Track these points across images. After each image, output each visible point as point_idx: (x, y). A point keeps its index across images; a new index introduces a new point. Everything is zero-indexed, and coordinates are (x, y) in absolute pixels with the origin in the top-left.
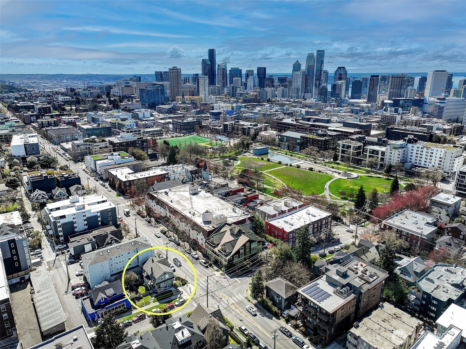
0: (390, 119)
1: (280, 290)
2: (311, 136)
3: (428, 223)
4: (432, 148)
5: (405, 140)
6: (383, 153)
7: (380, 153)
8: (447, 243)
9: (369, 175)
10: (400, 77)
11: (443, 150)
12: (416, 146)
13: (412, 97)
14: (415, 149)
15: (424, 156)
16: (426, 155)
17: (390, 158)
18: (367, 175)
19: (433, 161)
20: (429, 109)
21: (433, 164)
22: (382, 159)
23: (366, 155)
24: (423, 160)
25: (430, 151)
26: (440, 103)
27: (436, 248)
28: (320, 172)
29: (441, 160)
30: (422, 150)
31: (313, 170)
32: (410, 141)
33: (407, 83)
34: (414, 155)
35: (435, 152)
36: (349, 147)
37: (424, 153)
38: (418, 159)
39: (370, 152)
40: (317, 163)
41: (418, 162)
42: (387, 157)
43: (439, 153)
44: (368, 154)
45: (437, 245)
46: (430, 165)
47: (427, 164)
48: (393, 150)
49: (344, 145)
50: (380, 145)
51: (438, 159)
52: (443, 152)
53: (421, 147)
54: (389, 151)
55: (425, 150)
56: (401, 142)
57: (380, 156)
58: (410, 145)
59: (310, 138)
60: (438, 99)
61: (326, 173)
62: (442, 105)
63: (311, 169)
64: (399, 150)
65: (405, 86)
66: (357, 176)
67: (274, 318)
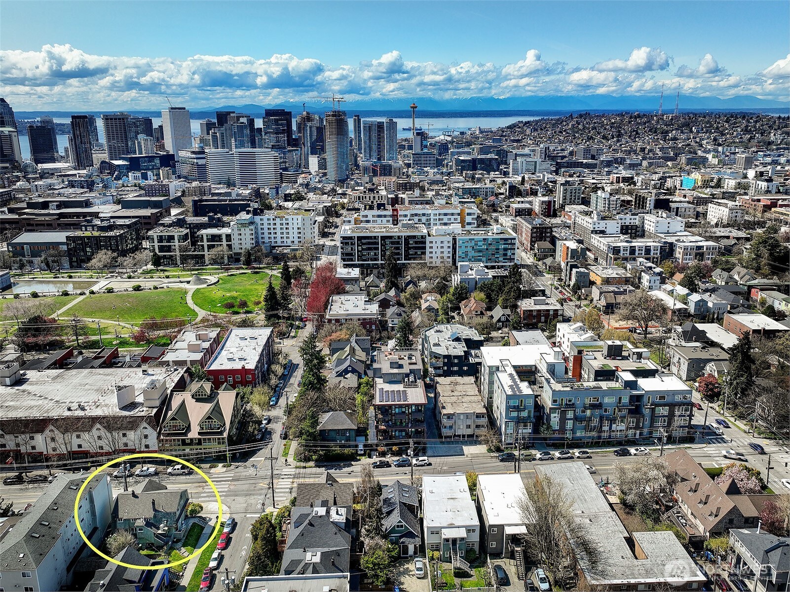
0: (159, 190)
1: (343, 424)
2: (88, 234)
3: (365, 301)
4: (287, 217)
5: (248, 212)
6: (228, 237)
7: (224, 237)
8: (397, 314)
9: (230, 274)
10: (120, 119)
11: (300, 217)
12: (265, 217)
13: (150, 152)
14: (265, 222)
15: (278, 231)
16: (281, 228)
17: (240, 242)
18: (226, 274)
19: (291, 235)
20: (184, 169)
21: (291, 239)
22: (230, 246)
23: (203, 246)
24: (279, 235)
25: (284, 222)
26: (197, 158)
27: (390, 325)
28: (156, 288)
29: (299, 231)
30: (274, 222)
31: (142, 290)
32: (256, 212)
33: (133, 129)
34: (266, 231)
35: (290, 222)
36: (171, 238)
37: (278, 226)
38: (272, 236)
39: (208, 240)
40: (133, 278)
41: (273, 240)
42: (235, 242)
43: (295, 222)
44: (205, 243)
45: (389, 321)
46: (289, 241)
47: (285, 240)
48: (243, 229)
49: (161, 236)
50: (216, 226)
51: (296, 231)
52: (300, 219)
53: (272, 217)
54: (236, 232)
55: (278, 221)
56: (243, 216)
57: (224, 243)
58: (257, 218)
59: (88, 238)
60: (193, 153)
61: (168, 287)
62: (201, 162)
63: (137, 288)
64: (250, 227)
65: (133, 134)
66: (217, 280)
67: (353, 463)
